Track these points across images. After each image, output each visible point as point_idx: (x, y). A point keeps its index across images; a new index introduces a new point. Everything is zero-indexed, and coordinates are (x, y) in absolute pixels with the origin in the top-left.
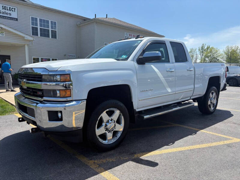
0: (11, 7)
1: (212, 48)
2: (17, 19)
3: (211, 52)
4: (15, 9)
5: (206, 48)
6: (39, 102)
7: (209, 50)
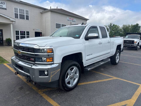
0: (3, 2)
1: (116, 25)
2: (6, 9)
3: (115, 27)
4: (5, 3)
5: (112, 25)
6: (33, 65)
7: (114, 27)
